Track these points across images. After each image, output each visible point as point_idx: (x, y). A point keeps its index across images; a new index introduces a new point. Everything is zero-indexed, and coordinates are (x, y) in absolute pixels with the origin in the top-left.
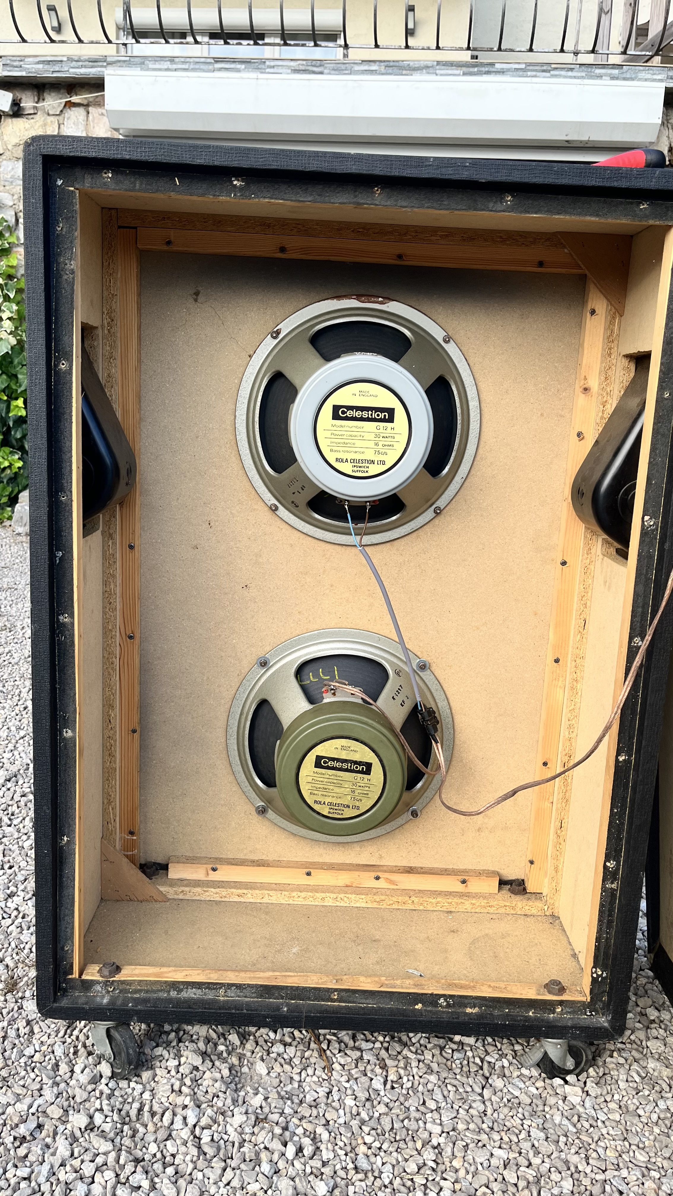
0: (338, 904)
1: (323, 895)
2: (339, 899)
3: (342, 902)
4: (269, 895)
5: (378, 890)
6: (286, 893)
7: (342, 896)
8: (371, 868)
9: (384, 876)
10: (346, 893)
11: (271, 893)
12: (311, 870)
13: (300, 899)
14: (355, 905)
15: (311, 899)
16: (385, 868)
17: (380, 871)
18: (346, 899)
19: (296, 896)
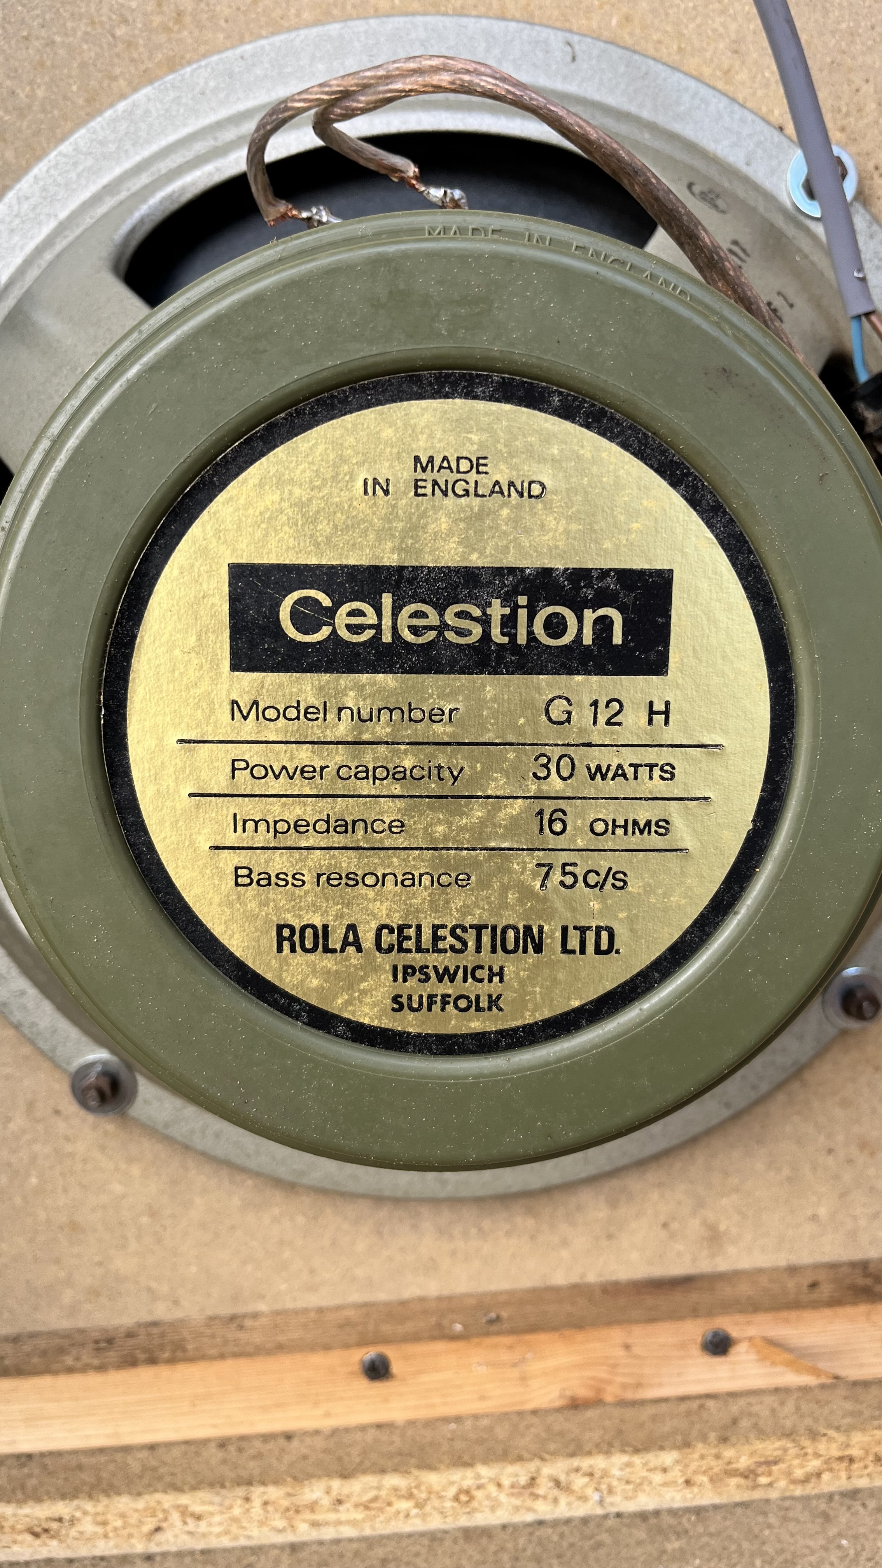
0: (543, 1510)
1: (464, 1477)
2: (544, 1487)
3: (563, 1500)
4: (184, 1512)
5: (735, 1408)
6: (273, 1492)
7: (558, 1468)
8: (678, 1297)
9: (752, 1331)
10: (577, 1450)
11: (195, 1501)
12: (390, 1352)
13: (347, 1513)
14: (630, 1507)
15: (404, 1505)
16: (744, 1289)
17: (729, 1307)
18: (579, 1482)
19: (326, 1501)
